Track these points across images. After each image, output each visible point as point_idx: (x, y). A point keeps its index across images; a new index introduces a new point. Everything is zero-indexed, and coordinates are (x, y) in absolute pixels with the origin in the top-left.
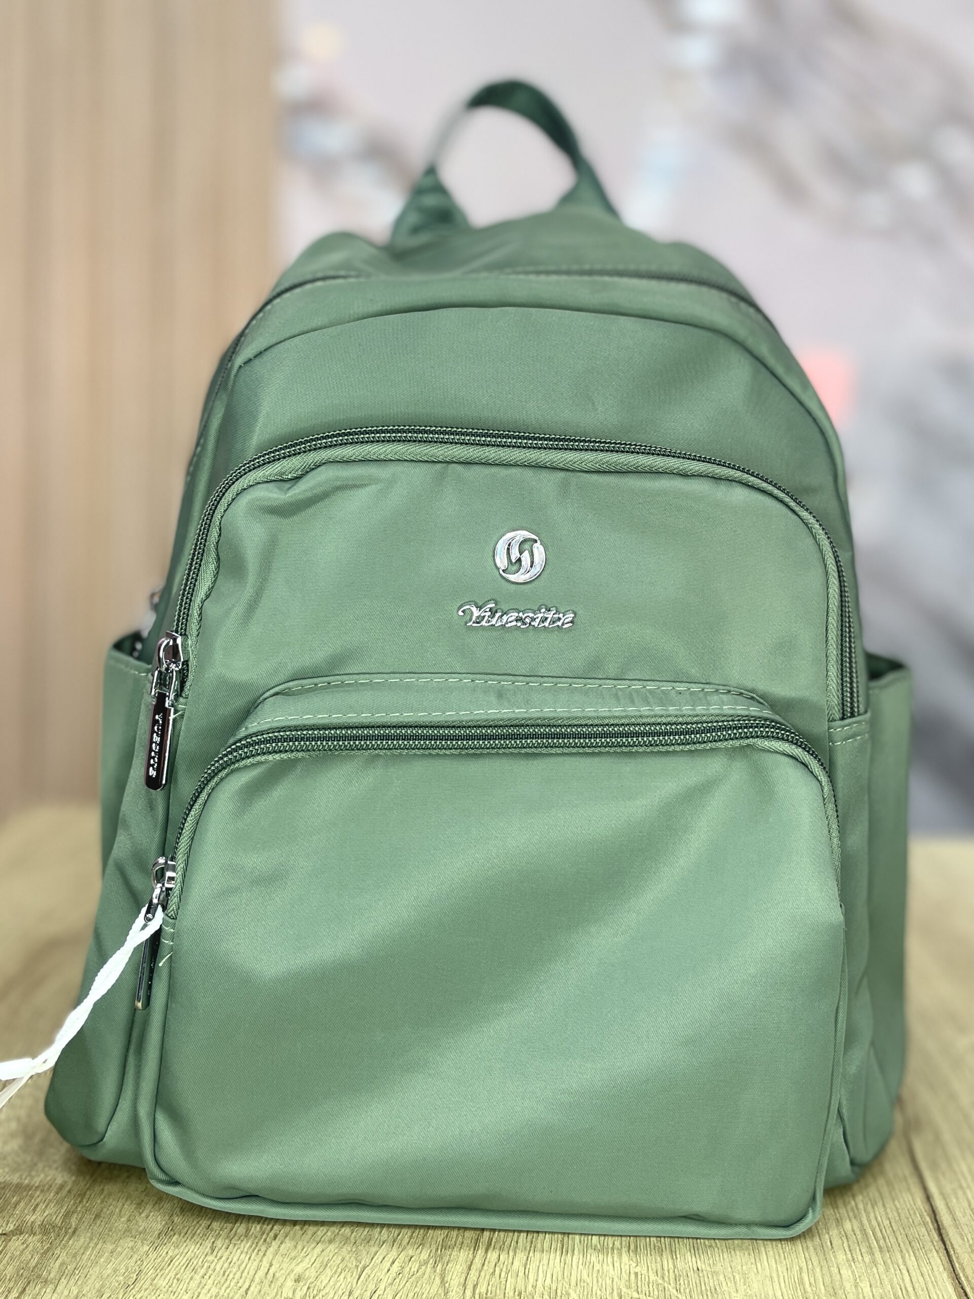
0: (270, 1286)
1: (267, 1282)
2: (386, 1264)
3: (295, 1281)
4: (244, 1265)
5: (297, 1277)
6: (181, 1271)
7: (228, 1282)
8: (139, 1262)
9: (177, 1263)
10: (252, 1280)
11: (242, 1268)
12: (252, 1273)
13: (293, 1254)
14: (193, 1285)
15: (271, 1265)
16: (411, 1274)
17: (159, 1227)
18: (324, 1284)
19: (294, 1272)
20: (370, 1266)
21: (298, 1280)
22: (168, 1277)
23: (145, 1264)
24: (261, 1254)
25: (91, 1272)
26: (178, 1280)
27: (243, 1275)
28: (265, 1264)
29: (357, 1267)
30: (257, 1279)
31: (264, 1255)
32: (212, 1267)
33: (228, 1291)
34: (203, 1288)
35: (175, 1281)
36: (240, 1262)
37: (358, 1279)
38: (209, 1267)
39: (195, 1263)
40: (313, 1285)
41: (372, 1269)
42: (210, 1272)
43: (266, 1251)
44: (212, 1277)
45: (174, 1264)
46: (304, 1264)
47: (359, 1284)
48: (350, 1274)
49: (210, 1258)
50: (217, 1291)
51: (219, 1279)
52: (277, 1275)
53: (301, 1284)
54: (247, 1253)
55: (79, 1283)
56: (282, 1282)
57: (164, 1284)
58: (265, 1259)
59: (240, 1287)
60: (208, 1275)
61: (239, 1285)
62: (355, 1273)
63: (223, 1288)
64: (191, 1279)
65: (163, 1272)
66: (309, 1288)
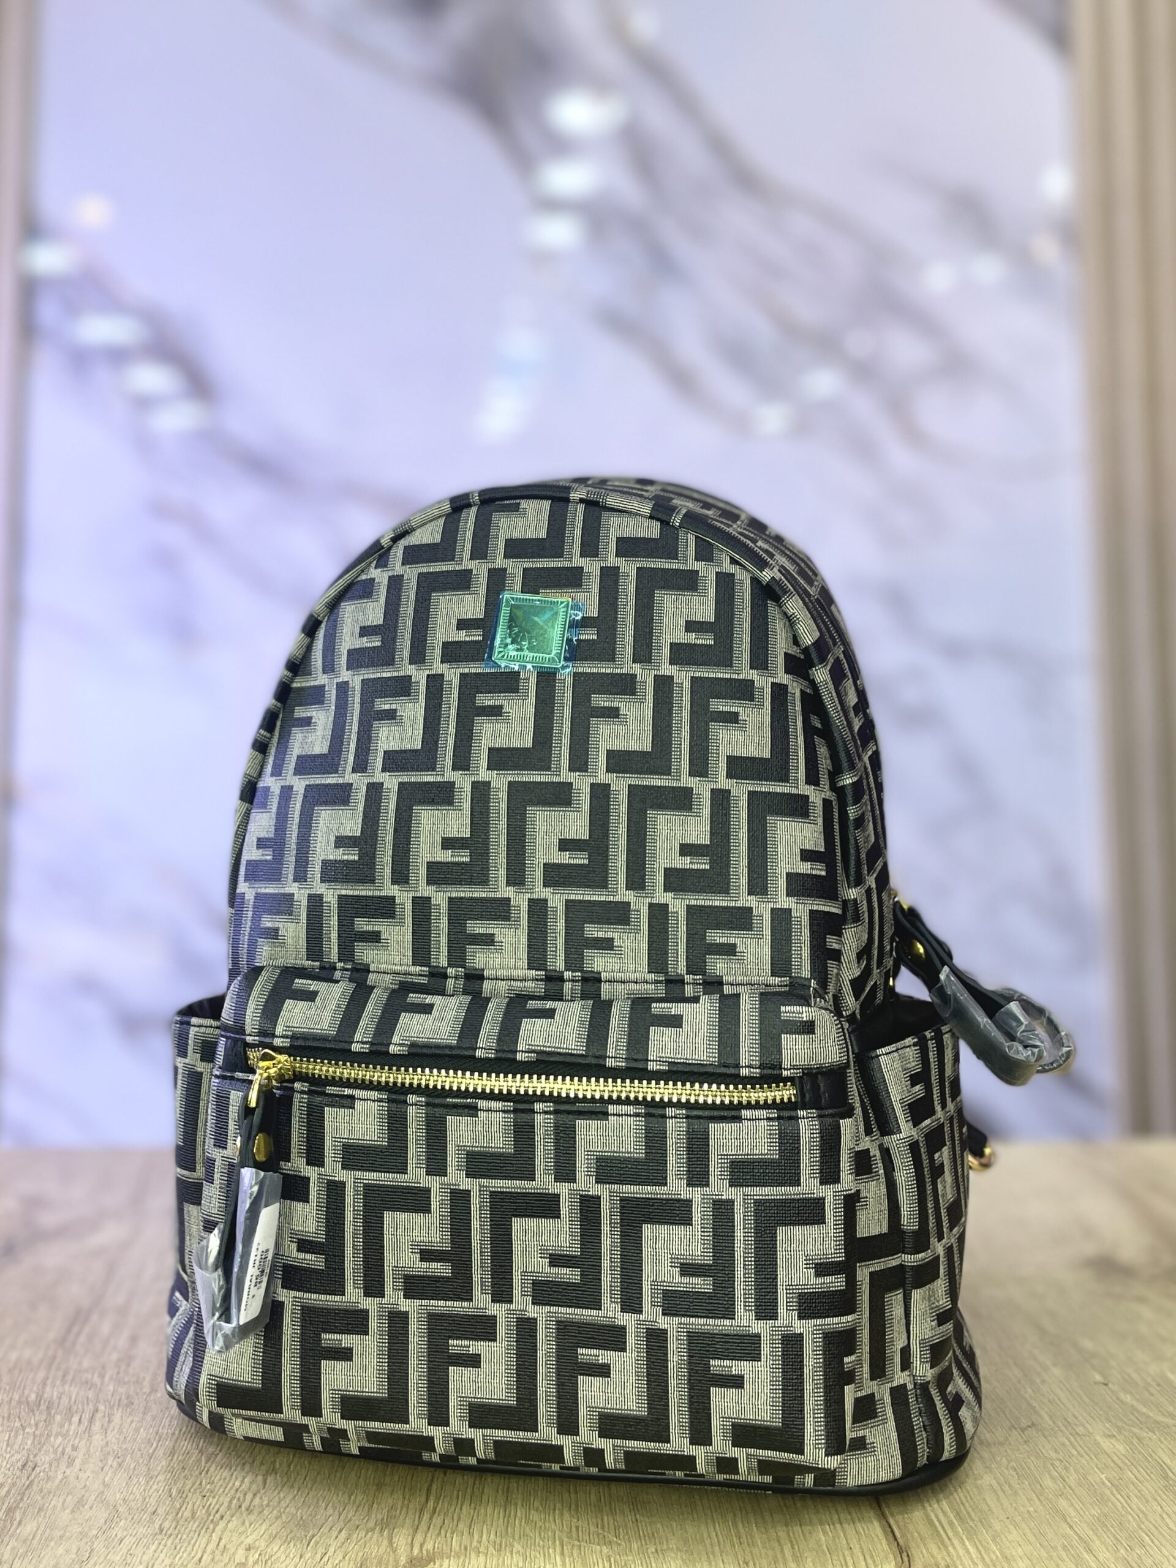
0: (222, 1555)
1: (218, 1553)
2: (335, 1534)
3: (246, 1550)
4: (194, 1539)
5: (247, 1546)
6: (133, 1548)
7: (181, 1554)
8: (89, 1544)
9: (128, 1541)
10: (204, 1552)
11: (193, 1542)
12: (203, 1546)
13: (242, 1529)
14: (145, 1558)
15: (220, 1539)
16: (359, 1538)
17: (106, 1515)
18: (275, 1551)
19: (244, 1544)
20: (319, 1535)
21: (249, 1549)
22: (121, 1553)
23: (96, 1544)
24: (210, 1531)
25: (43, 1553)
26: (131, 1555)
27: (195, 1548)
28: (215, 1537)
29: (306, 1536)
30: (209, 1550)
31: (213, 1531)
32: (164, 1541)
33: (182, 1560)
34: (157, 1559)
35: (129, 1556)
36: (189, 1538)
37: (308, 1545)
38: (160, 1544)
39: (146, 1541)
40: (264, 1552)
41: (321, 1537)
42: (161, 1547)
43: (214, 1529)
44: (164, 1551)
45: (125, 1544)
46: (253, 1537)
47: (309, 1548)
48: (299, 1542)
49: (160, 1537)
50: (171, 1561)
51: (171, 1552)
52: (228, 1546)
53: (252, 1552)
54: (195, 1531)
55: (34, 1561)
56: (233, 1551)
57: (118, 1558)
58: (214, 1535)
59: (193, 1557)
60: (160, 1550)
61: (192, 1555)
62: (304, 1541)
63: (177, 1559)
64: (144, 1553)
65: (115, 1549)
66: (260, 1554)
